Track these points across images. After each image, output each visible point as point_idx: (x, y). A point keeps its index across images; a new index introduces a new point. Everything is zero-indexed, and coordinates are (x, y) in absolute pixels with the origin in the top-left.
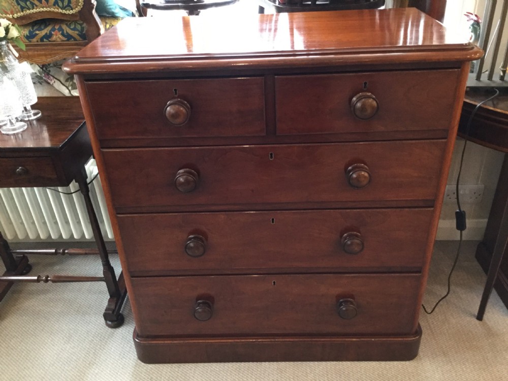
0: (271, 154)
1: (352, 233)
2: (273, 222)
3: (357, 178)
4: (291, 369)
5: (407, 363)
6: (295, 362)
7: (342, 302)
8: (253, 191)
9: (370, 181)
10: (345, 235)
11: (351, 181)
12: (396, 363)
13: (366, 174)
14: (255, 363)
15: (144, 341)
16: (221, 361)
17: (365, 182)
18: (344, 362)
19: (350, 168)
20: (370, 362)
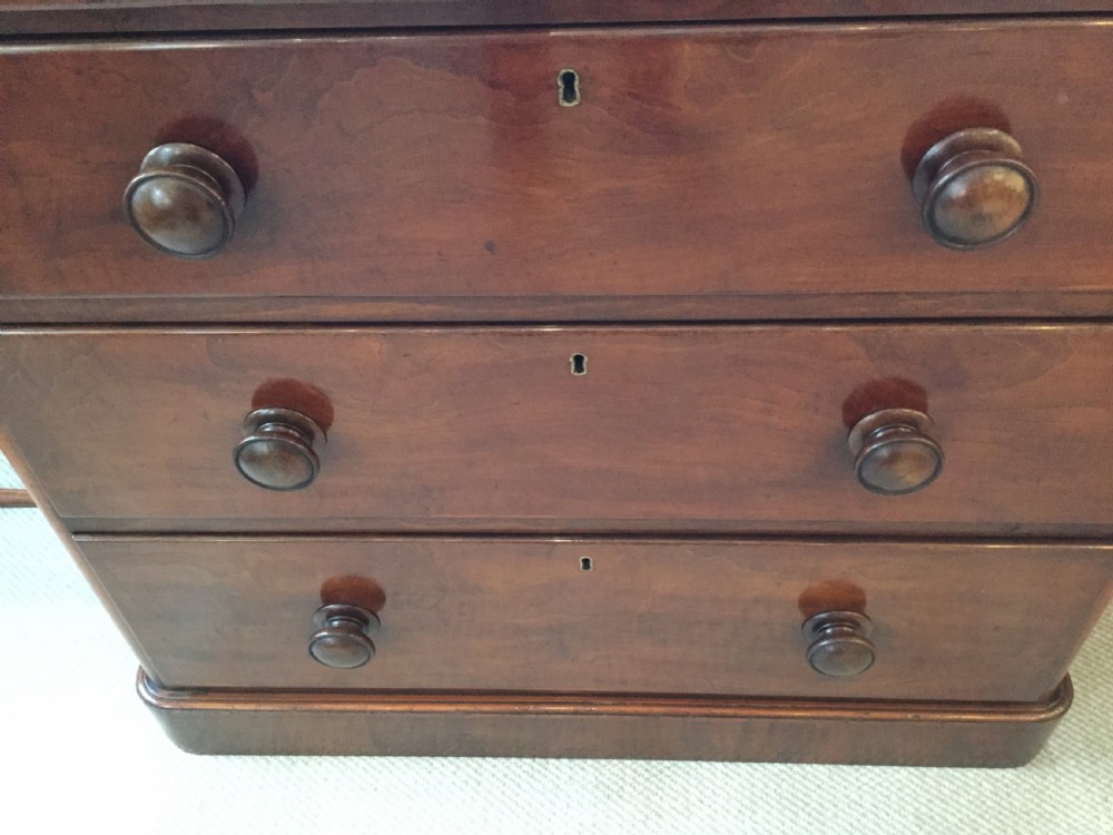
0: (569, 79)
1: (897, 411)
2: (579, 368)
3: (969, 201)
4: (640, 788)
5: (1009, 773)
6: (654, 763)
7: (823, 621)
8: (490, 247)
9: (1026, 214)
10: (869, 418)
11: (939, 214)
12: (972, 774)
13: (1017, 182)
14: (528, 761)
15: (169, 701)
16: (420, 753)
17: (1004, 216)
18: (807, 767)
19: (935, 150)
20: (889, 769)
